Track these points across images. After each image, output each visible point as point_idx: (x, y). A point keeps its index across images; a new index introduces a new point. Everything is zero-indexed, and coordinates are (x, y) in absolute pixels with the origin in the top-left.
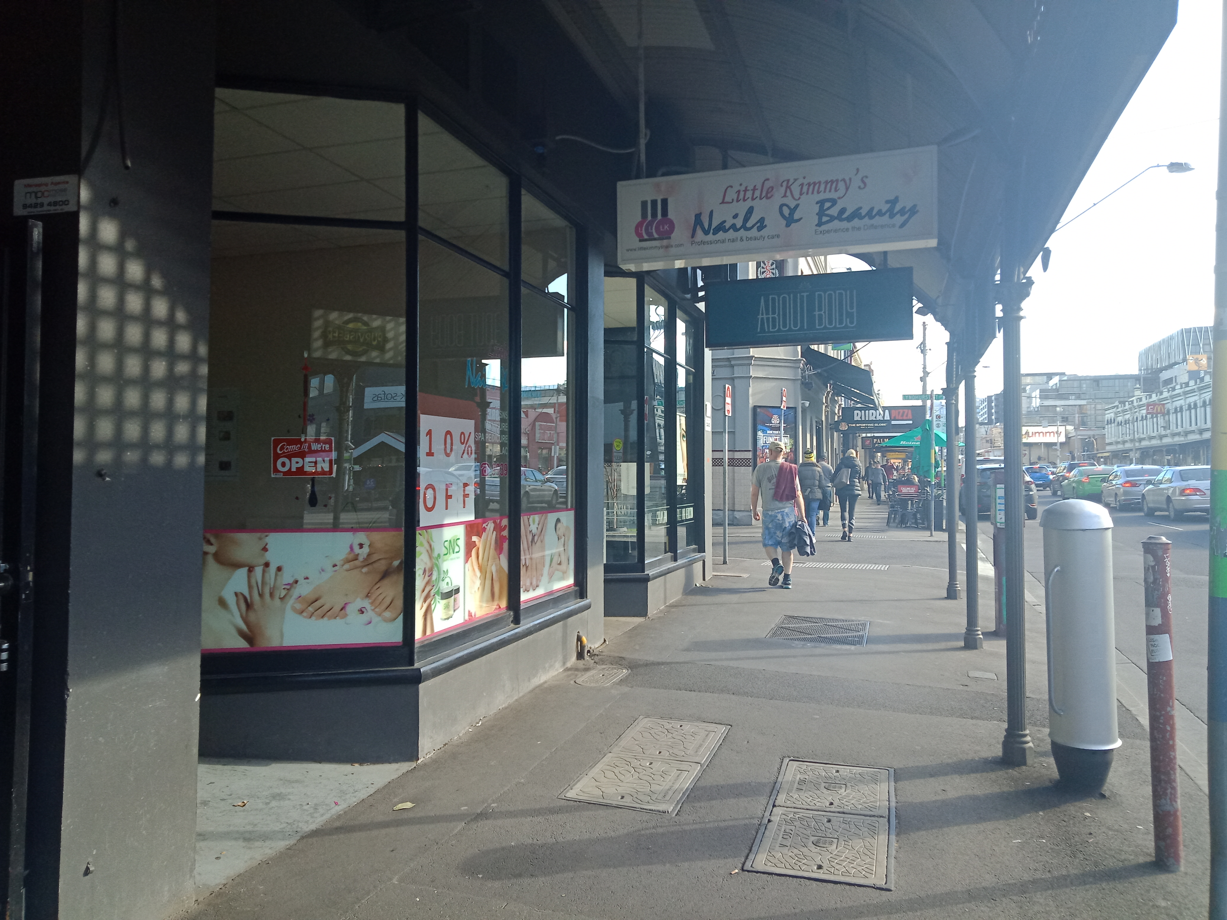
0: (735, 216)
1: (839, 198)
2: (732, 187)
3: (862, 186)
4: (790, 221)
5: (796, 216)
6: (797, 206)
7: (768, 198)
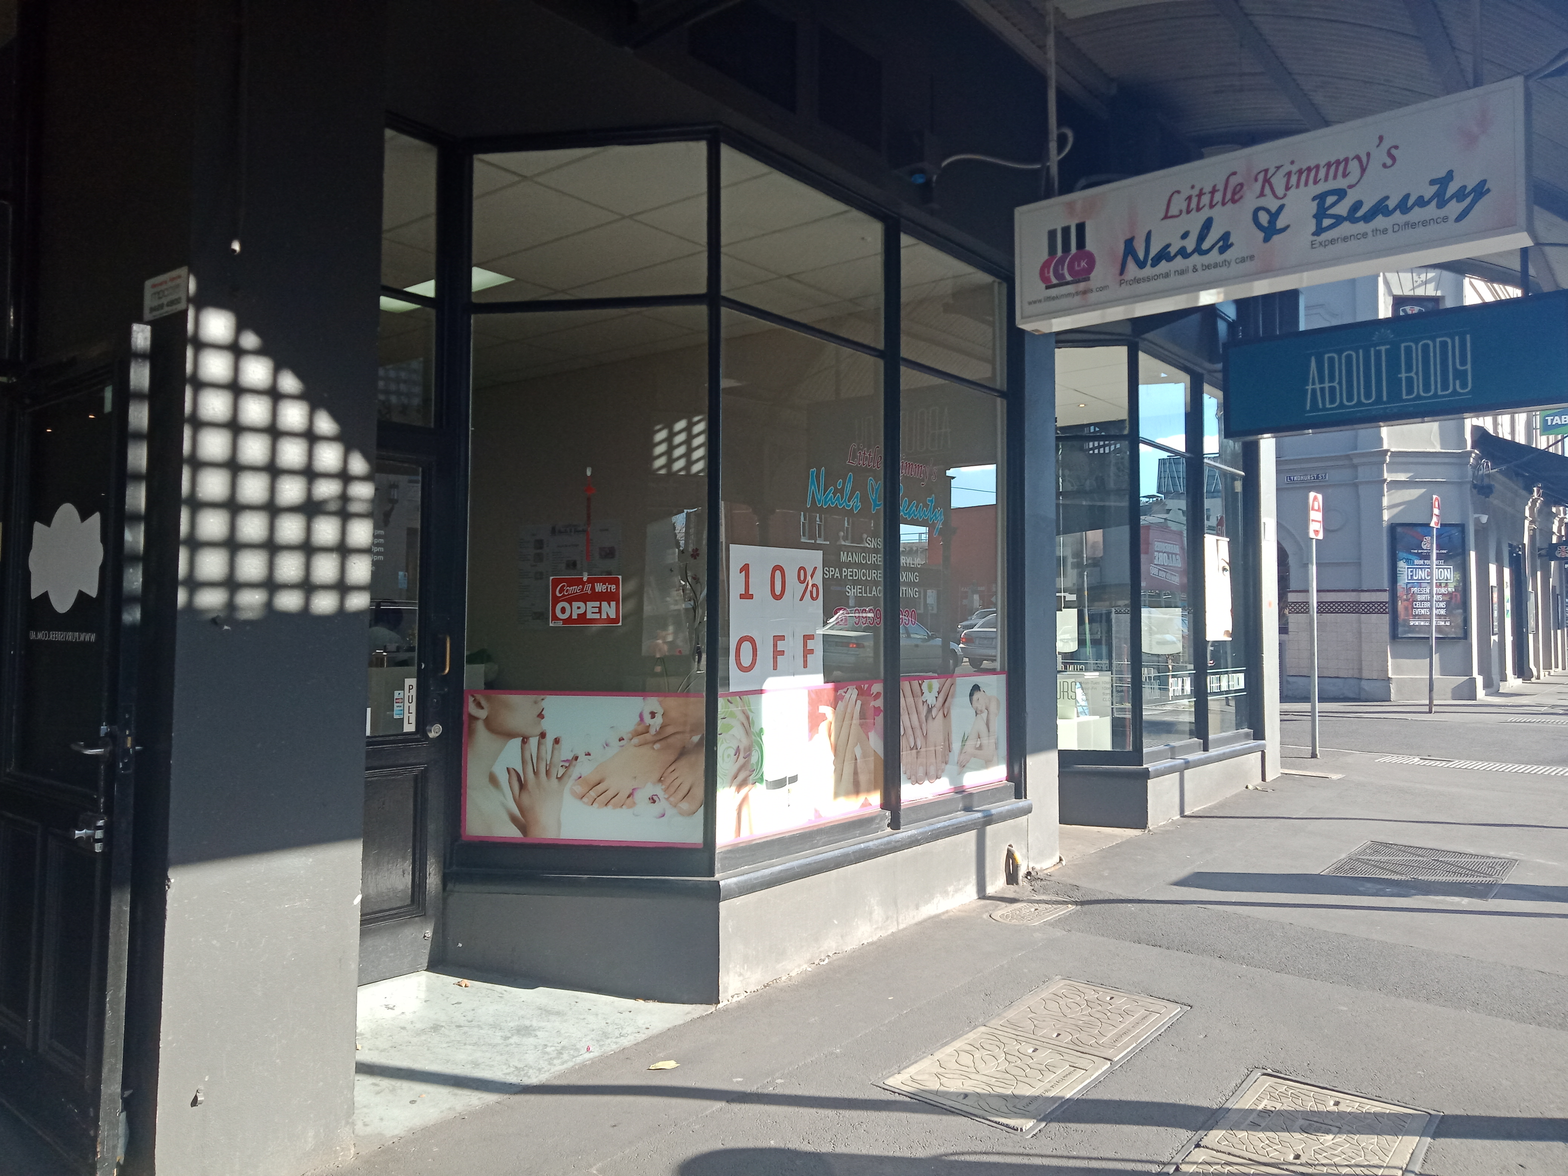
0: (1185, 236)
1: (1350, 187)
2: (1178, 192)
3: (1389, 162)
4: (1270, 231)
5: (1280, 224)
6: (1281, 208)
7: (1234, 201)
